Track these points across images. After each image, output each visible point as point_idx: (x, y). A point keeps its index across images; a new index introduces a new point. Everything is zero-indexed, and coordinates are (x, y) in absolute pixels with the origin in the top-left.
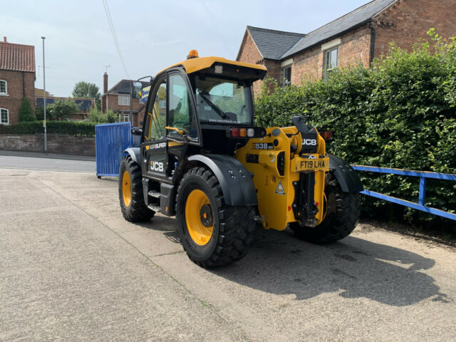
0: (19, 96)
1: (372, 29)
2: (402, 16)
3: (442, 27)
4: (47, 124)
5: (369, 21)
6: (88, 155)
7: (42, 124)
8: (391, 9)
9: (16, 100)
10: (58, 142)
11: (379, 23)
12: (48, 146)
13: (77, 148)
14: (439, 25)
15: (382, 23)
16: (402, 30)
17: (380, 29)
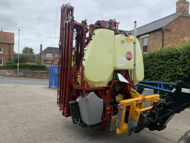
0: (7, 53)
1: (163, 31)
2: (173, 27)
5: (162, 28)
6: (35, 78)
7: (17, 65)
8: (169, 24)
9: (6, 55)
11: (165, 29)
12: (19, 74)
13: (31, 75)
14: (185, 30)
15: (166, 29)
16: (173, 32)
17: (165, 31)
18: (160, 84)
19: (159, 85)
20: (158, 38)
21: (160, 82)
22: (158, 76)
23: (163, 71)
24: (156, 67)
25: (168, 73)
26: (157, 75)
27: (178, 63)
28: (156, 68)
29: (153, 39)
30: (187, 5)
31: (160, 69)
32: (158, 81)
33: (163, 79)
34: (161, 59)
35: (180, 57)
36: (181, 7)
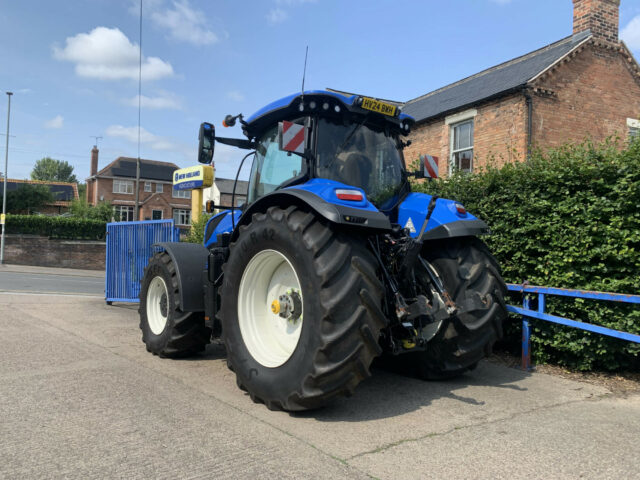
1: (528, 98)
2: (562, 83)
3: (611, 99)
4: (6, 220)
5: (524, 86)
8: (550, 72)
10: (23, 248)
11: (536, 90)
14: (606, 96)
15: (539, 90)
16: (564, 100)
17: (538, 99)
18: (532, 294)
19: (527, 298)
20: (511, 121)
21: (530, 288)
22: (525, 263)
23: (545, 244)
24: (517, 225)
25: (567, 248)
26: (521, 258)
27: (608, 210)
28: (518, 230)
29: (493, 125)
30: (612, 8)
31: (531, 234)
32: (526, 282)
33: (543, 275)
34: (536, 196)
35: (614, 183)
36: (593, 14)
